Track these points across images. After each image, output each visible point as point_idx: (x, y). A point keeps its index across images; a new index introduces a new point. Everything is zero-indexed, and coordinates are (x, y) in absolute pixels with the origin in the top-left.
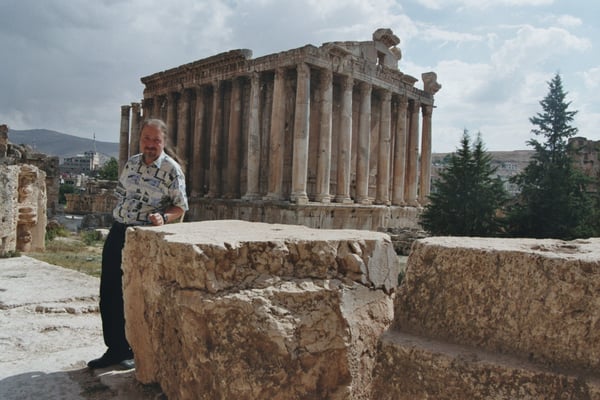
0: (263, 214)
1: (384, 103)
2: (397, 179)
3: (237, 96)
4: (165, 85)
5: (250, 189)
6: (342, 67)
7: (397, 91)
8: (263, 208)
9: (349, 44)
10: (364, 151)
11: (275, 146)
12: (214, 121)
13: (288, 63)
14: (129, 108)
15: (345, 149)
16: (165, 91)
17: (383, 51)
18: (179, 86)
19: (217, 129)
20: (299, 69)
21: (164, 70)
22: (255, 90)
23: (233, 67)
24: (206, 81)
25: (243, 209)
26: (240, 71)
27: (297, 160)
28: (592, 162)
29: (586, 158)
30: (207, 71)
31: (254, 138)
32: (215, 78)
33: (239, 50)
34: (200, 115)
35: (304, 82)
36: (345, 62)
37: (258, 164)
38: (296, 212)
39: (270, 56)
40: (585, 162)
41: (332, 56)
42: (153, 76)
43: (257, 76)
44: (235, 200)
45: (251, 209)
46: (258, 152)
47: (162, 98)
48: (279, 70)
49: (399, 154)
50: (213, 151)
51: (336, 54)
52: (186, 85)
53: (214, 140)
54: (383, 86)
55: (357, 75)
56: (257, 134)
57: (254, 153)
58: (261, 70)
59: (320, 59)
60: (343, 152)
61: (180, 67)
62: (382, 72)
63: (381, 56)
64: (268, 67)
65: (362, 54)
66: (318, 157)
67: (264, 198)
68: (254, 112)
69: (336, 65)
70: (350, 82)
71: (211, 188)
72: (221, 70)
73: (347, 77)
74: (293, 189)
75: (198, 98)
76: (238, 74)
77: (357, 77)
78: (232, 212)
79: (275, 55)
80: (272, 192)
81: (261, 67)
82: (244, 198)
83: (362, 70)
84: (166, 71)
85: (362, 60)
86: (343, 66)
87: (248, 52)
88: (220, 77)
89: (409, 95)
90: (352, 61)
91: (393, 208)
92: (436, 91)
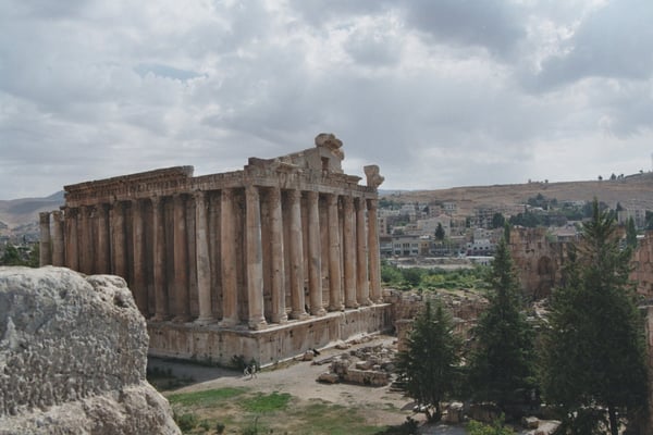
0: (221, 341)
1: (331, 207)
2: (349, 281)
3: (180, 213)
4: (94, 195)
5: (202, 313)
6: (288, 183)
7: (342, 193)
8: (220, 334)
9: (294, 157)
10: (315, 262)
11: (227, 270)
12: (155, 238)
13: (235, 184)
14: (48, 215)
15: (297, 264)
16: (95, 201)
17: (325, 156)
18: (111, 197)
19: (160, 247)
20: (247, 191)
21: (92, 180)
22: (200, 209)
23: (174, 183)
24: (143, 195)
25: (198, 335)
26: (182, 188)
27: (252, 285)
28: (533, 250)
29: (527, 247)
30: (143, 185)
31: (204, 260)
32: (155, 193)
33: (180, 168)
34: (138, 231)
35: (253, 204)
36: (292, 176)
37: (209, 287)
38: (257, 340)
39: (215, 175)
40: (527, 252)
41: (279, 173)
42: (78, 186)
43: (201, 195)
44: (187, 324)
45: (206, 335)
46: (208, 274)
47: (91, 208)
48: (226, 191)
49: (349, 257)
50: (157, 271)
51: (283, 170)
52: (120, 197)
53: (158, 259)
54: (329, 191)
55: (304, 187)
56: (206, 256)
57: (204, 276)
58: (206, 189)
59: (268, 180)
60: (295, 267)
61: (112, 179)
62: (327, 177)
63: (325, 160)
64: (213, 186)
65: (307, 164)
66: (272, 277)
67: (220, 324)
68: (202, 233)
69: (283, 182)
70: (298, 195)
71: (157, 309)
72: (160, 185)
73: (294, 190)
74: (251, 315)
75: (136, 213)
76: (179, 192)
77: (304, 189)
78: (186, 338)
79: (221, 176)
80: (227, 317)
81: (206, 186)
82: (198, 322)
83: (308, 181)
84: (95, 182)
85: (308, 170)
86: (290, 181)
87: (190, 169)
88: (159, 192)
89: (355, 195)
90: (298, 173)
91: (348, 312)
92: (379, 184)
